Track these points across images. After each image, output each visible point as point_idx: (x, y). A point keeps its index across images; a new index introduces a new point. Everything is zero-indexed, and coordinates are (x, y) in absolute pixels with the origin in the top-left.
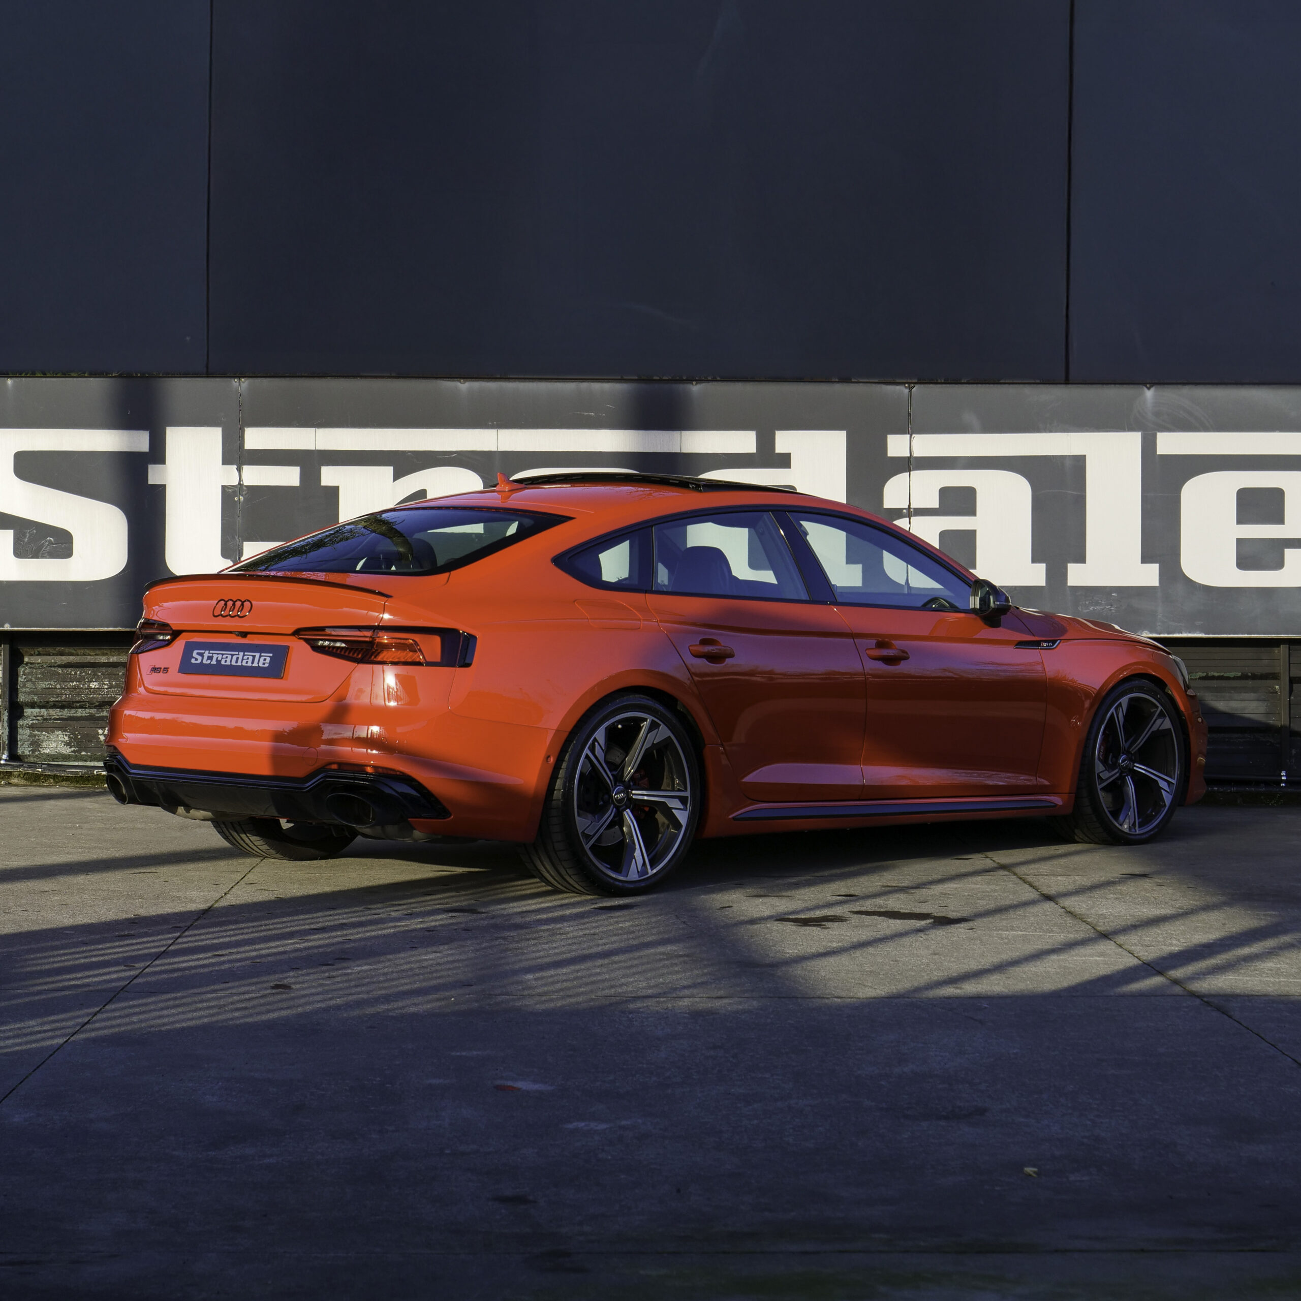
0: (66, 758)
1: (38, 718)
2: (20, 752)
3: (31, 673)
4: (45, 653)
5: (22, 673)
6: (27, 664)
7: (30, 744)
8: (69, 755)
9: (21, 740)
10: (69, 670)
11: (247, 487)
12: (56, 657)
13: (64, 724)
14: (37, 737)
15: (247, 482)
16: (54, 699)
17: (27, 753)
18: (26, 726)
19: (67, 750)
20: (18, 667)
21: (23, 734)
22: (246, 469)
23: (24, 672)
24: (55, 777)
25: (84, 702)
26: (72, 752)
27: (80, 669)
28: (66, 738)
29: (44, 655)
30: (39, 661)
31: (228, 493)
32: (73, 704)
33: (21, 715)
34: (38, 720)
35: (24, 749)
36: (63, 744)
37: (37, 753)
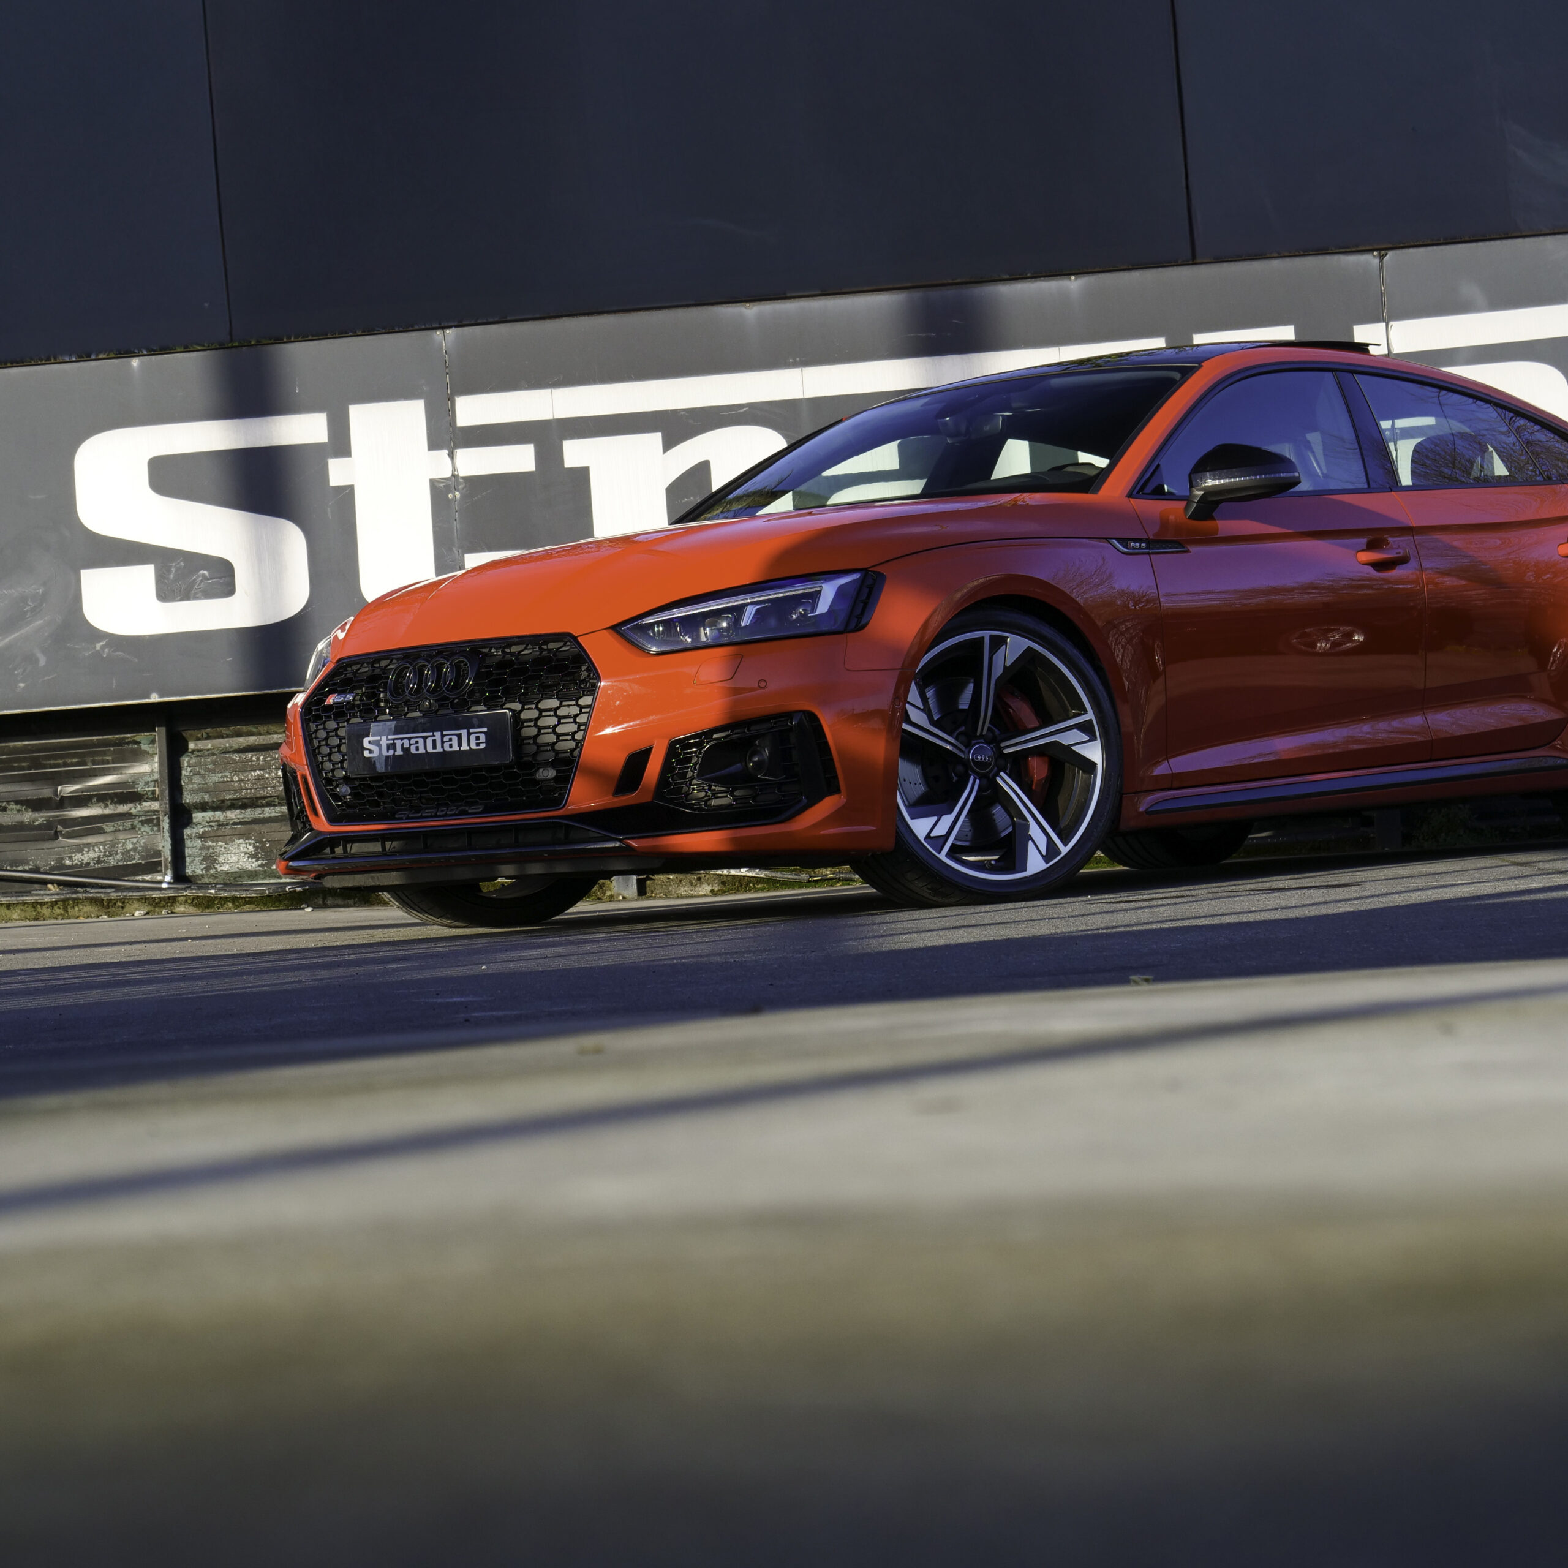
0: (252, 874)
1: (211, 824)
2: (189, 871)
3: (199, 764)
4: (215, 734)
5: (186, 764)
6: (193, 752)
7: (203, 860)
8: (256, 871)
9: (190, 856)
10: (249, 755)
11: (465, 478)
12: (231, 739)
13: (245, 830)
14: (211, 850)
15: (463, 472)
16: (231, 797)
17: (199, 872)
18: (196, 836)
19: (252, 865)
20: (181, 756)
21: (192, 847)
22: (460, 453)
23: (188, 762)
24: (234, 900)
25: (271, 797)
26: (259, 866)
27: (264, 753)
28: (251, 848)
29: (215, 738)
30: (209, 747)
31: (439, 491)
32: (257, 801)
33: (189, 822)
34: (211, 826)
35: (193, 867)
36: (247, 856)
37: (212, 871)
